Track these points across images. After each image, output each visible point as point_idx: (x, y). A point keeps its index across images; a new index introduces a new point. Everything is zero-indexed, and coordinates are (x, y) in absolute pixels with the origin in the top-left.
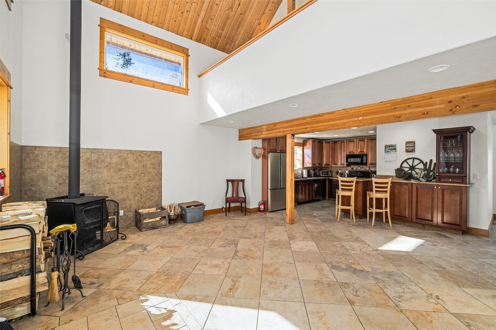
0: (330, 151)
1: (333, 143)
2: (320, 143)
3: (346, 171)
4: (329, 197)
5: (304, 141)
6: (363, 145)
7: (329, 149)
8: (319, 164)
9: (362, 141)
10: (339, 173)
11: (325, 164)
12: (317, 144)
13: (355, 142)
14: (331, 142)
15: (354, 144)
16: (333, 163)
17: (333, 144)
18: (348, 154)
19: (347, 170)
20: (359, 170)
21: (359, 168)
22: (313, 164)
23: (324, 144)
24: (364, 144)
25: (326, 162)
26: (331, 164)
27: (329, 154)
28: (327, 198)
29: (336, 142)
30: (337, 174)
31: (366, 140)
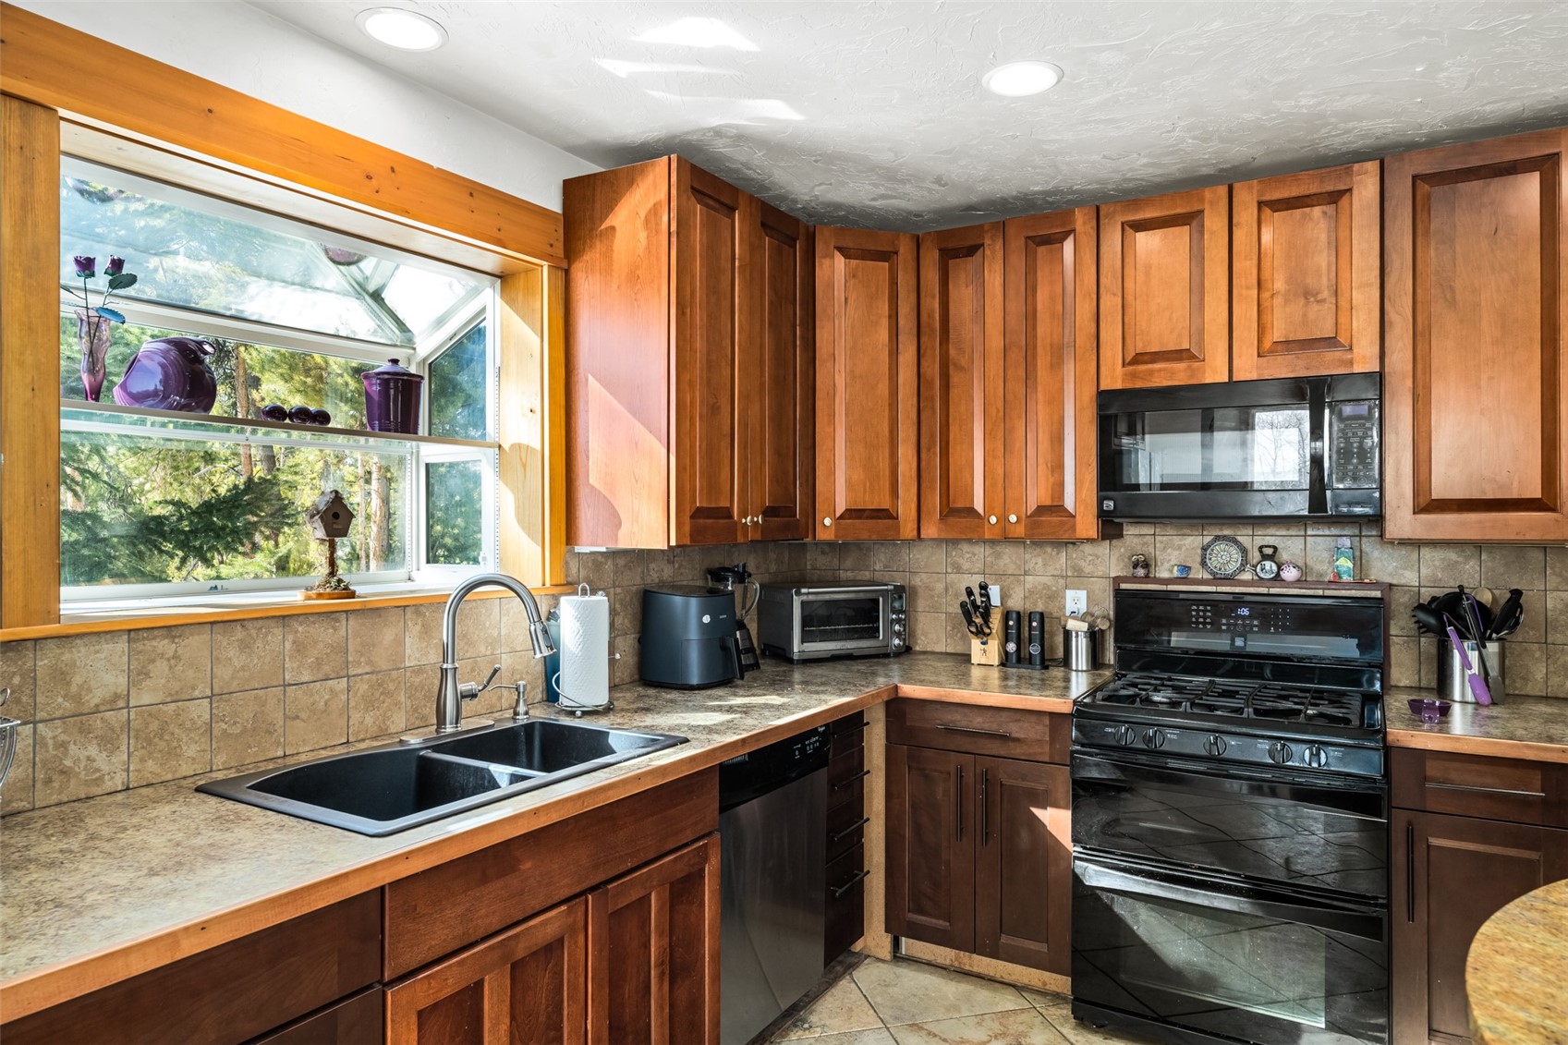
0: (894, 353)
1: (931, 258)
2: (791, 241)
3: (1070, 594)
4: (897, 928)
5: (574, 189)
6: (1323, 259)
7: (883, 335)
8: (768, 512)
9: (1317, 211)
10: (996, 621)
11: (841, 508)
12: (753, 248)
13: (1214, 223)
14: (905, 250)
15: (1197, 256)
16: (934, 501)
17: (931, 276)
18: (1114, 378)
19: (1077, 577)
20: (1218, 579)
21: (1225, 558)
22: (698, 513)
23: (834, 270)
24: (1339, 247)
25: (850, 485)
26: (906, 509)
27: (883, 388)
28: (875, 937)
29: (972, 250)
30: (980, 633)
31: (1366, 188)
